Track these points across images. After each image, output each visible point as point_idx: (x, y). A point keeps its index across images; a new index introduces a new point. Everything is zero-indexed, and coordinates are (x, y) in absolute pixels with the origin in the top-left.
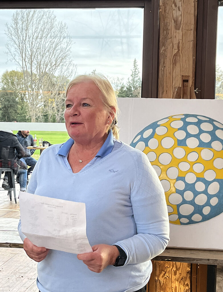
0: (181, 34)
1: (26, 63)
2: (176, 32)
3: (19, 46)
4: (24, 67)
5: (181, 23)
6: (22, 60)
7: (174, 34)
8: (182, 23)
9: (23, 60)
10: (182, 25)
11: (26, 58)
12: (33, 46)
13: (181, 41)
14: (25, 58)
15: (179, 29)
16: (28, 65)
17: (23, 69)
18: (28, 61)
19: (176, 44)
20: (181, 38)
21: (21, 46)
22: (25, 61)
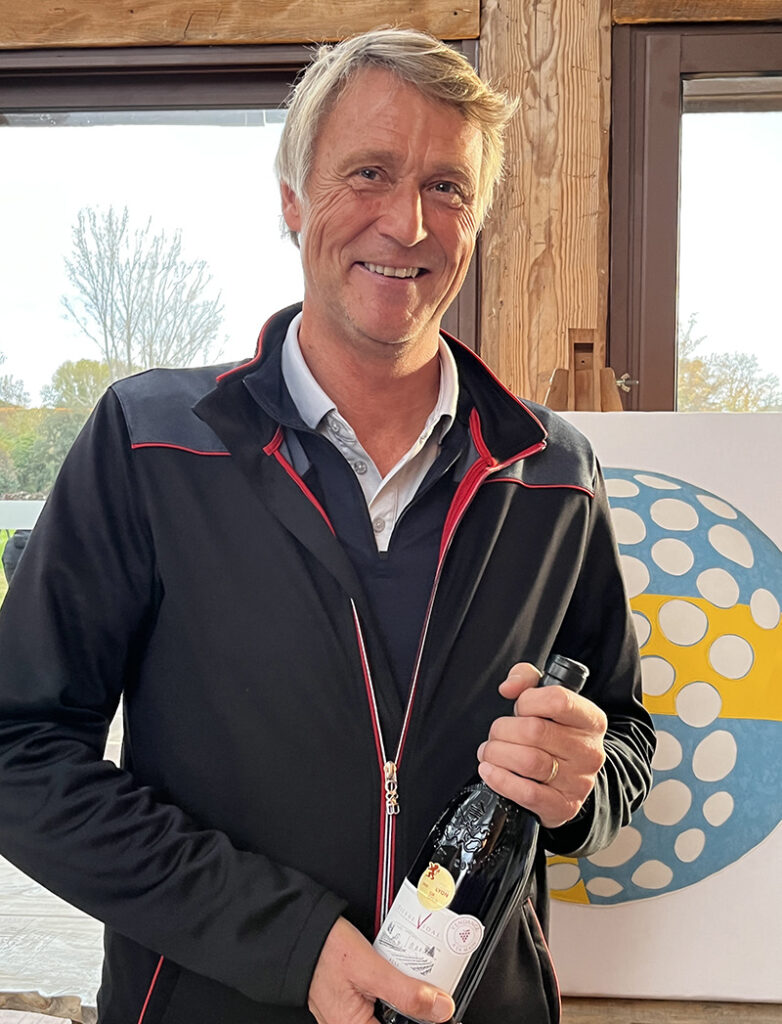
0: (556, 190)
1: (116, 340)
2: (539, 183)
3: (96, 298)
4: (109, 350)
5: (554, 153)
6: (105, 332)
7: (533, 192)
8: (559, 153)
9: (108, 334)
10: (560, 158)
11: (115, 328)
12: (132, 298)
13: (556, 216)
14: (112, 327)
15: (549, 175)
16: (121, 346)
17: (107, 355)
18: (119, 335)
19: (539, 224)
20: (555, 204)
21: (100, 298)
22: (112, 335)
